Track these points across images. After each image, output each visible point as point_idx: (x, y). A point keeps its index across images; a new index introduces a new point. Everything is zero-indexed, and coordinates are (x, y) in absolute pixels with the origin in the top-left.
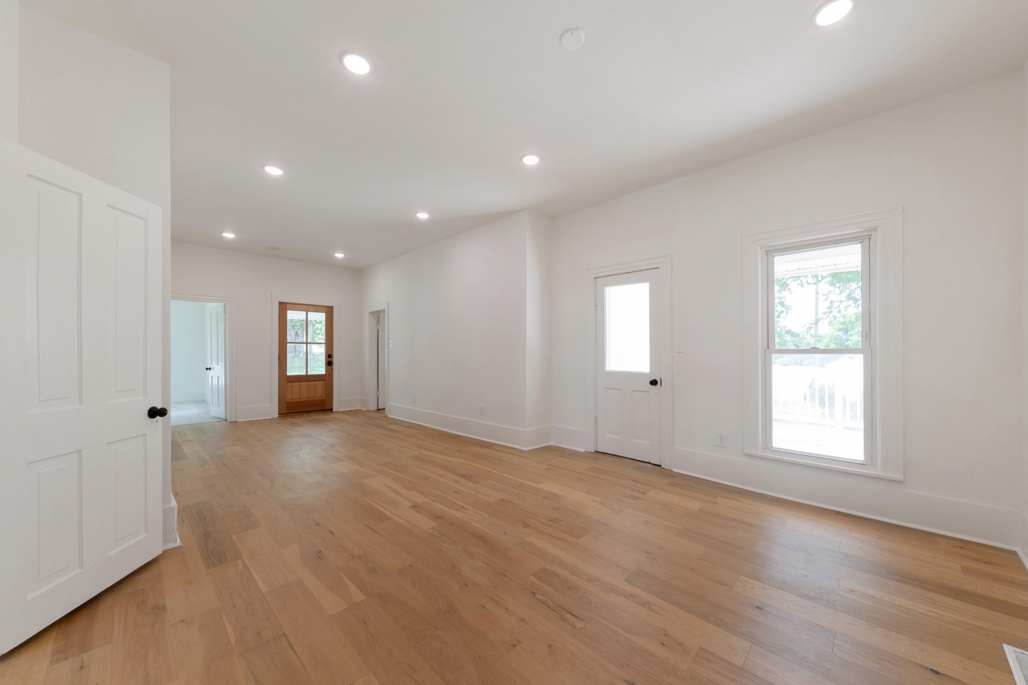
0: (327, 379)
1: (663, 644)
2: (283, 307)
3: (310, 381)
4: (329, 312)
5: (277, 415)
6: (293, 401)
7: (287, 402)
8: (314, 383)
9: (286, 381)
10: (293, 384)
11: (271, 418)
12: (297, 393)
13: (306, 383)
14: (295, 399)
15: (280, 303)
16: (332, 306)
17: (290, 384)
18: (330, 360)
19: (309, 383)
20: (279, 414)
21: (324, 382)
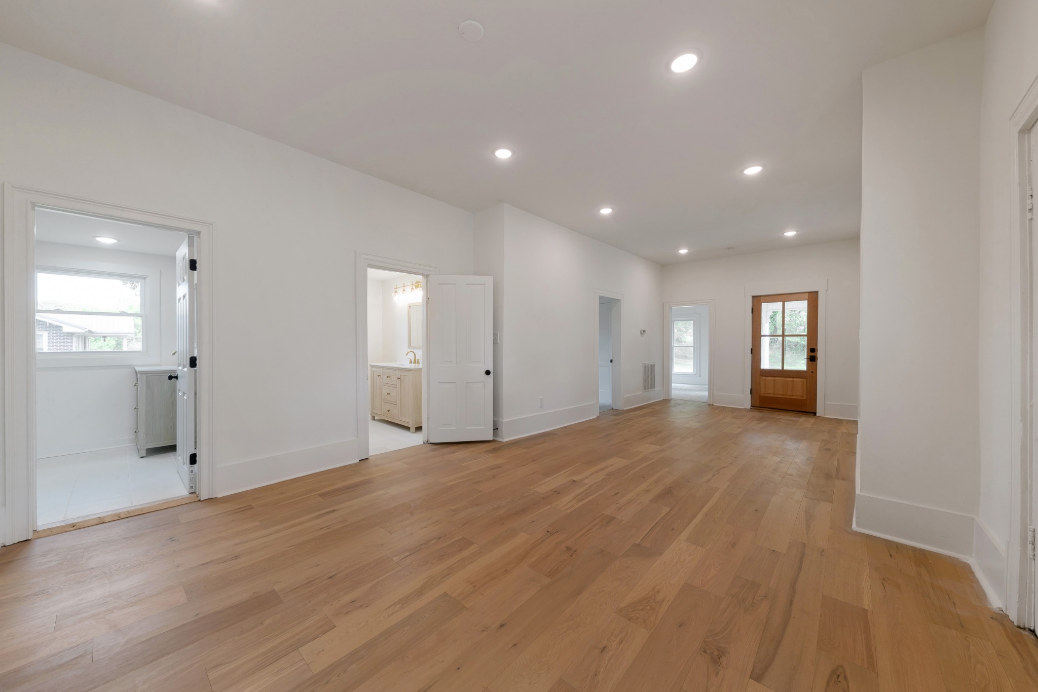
0: (809, 377)
1: (353, 602)
2: (757, 301)
3: (787, 377)
4: (813, 299)
5: (749, 407)
6: (767, 395)
7: (760, 396)
8: (791, 379)
9: (759, 374)
10: (767, 378)
11: (742, 408)
12: (770, 389)
13: (782, 379)
14: (768, 394)
15: (754, 297)
16: (816, 290)
17: (764, 378)
18: (813, 354)
19: (785, 379)
20: (751, 406)
21: (805, 380)
